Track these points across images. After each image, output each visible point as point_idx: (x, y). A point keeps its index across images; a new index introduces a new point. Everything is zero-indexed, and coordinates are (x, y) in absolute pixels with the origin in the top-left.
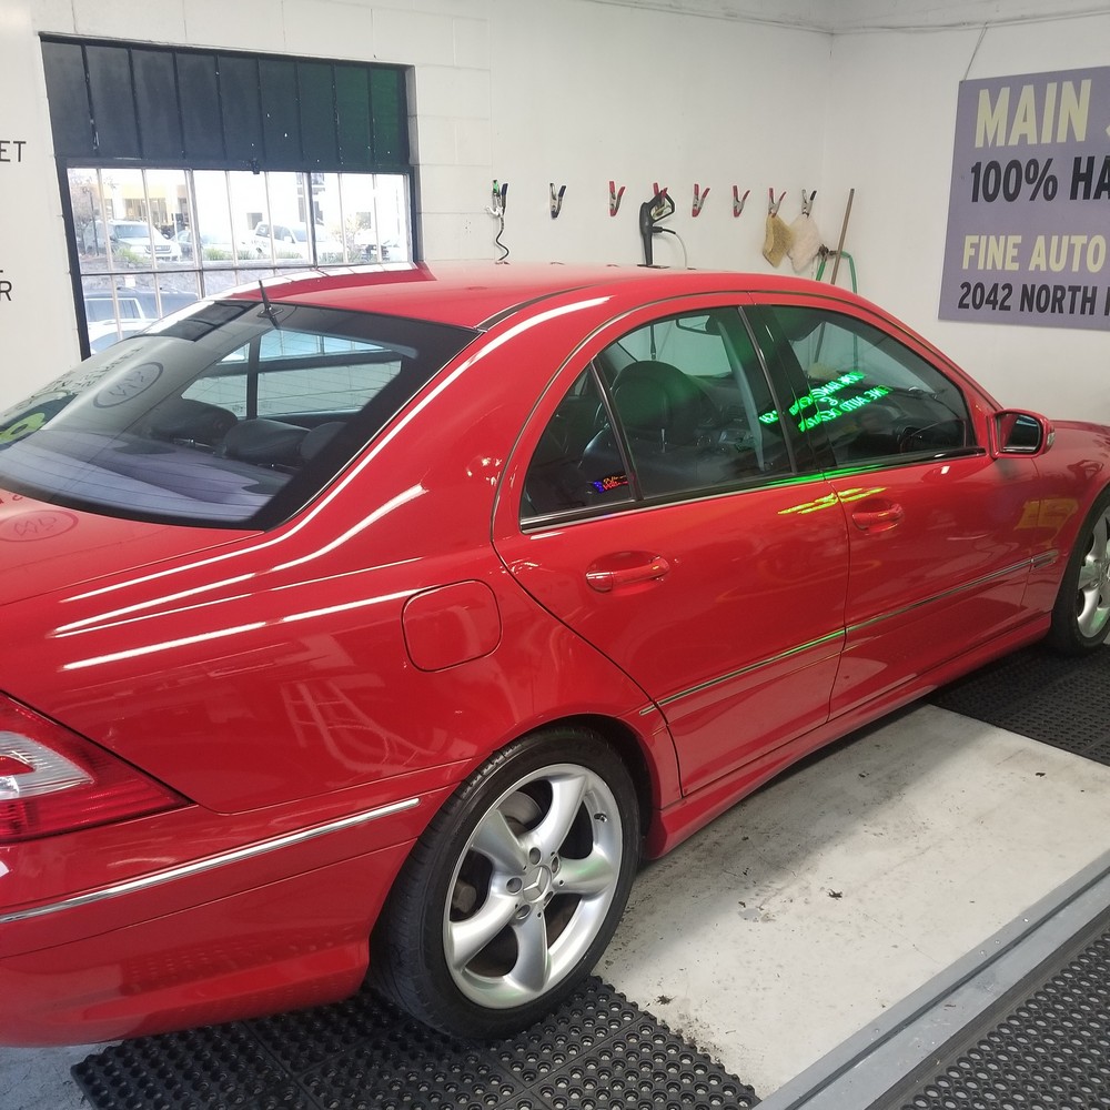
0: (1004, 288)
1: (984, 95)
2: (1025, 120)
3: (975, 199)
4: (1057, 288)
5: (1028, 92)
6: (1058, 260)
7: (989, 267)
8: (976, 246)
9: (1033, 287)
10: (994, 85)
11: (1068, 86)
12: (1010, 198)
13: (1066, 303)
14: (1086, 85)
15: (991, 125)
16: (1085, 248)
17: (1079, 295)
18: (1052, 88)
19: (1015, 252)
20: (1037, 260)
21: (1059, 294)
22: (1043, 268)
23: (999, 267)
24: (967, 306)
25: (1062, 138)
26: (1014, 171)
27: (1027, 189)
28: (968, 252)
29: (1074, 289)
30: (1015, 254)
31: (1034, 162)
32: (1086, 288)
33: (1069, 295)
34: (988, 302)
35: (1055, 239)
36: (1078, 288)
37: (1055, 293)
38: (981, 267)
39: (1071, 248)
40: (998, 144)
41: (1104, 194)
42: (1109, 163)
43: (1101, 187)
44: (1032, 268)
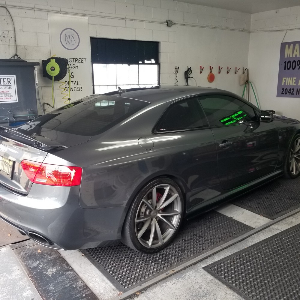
0: (292, 89)
1: (287, 46)
2: (297, 51)
3: (285, 69)
5: (297, 45)
9: (299, 89)
10: (289, 44)
12: (293, 69)
15: (289, 52)
24: (283, 94)
26: (294, 63)
27: (297, 67)
30: (295, 82)
31: (299, 61)
34: (289, 93)
38: (287, 85)
40: (290, 57)
44: (299, 85)
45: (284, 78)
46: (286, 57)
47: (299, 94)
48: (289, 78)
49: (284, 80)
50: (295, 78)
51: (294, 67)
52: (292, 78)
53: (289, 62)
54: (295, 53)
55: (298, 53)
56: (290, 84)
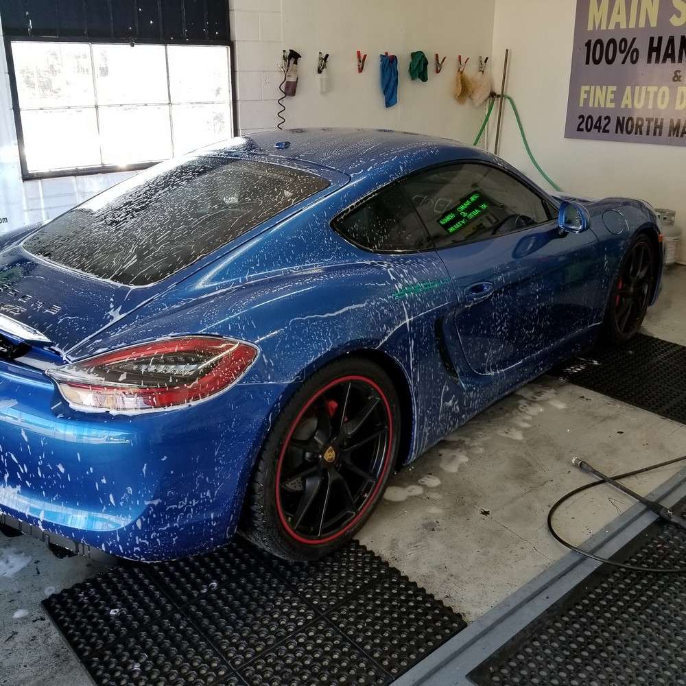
2: (619, 13)
3: (587, 63)
4: (638, 119)
6: (639, 101)
7: (596, 105)
8: (588, 92)
9: (624, 118)
12: (609, 62)
13: (644, 129)
15: (598, 16)
16: (656, 94)
17: (652, 124)
20: (626, 102)
21: (640, 123)
22: (630, 106)
23: (602, 106)
24: (582, 130)
25: (642, 24)
26: (612, 45)
27: (620, 57)
28: (583, 96)
29: (649, 120)
30: (612, 97)
31: (624, 40)
32: (657, 119)
34: (595, 127)
35: (637, 88)
36: (652, 119)
37: (637, 122)
40: (602, 29)
41: (669, 60)
42: (671, 40)
43: (667, 55)
44: (623, 106)
45: (584, 88)
46: (590, 28)
47: (622, 132)
48: (598, 87)
49: (586, 92)
50: (614, 88)
51: (610, 58)
53: (599, 42)
54: (615, 18)
55: (621, 19)
56: (599, 102)
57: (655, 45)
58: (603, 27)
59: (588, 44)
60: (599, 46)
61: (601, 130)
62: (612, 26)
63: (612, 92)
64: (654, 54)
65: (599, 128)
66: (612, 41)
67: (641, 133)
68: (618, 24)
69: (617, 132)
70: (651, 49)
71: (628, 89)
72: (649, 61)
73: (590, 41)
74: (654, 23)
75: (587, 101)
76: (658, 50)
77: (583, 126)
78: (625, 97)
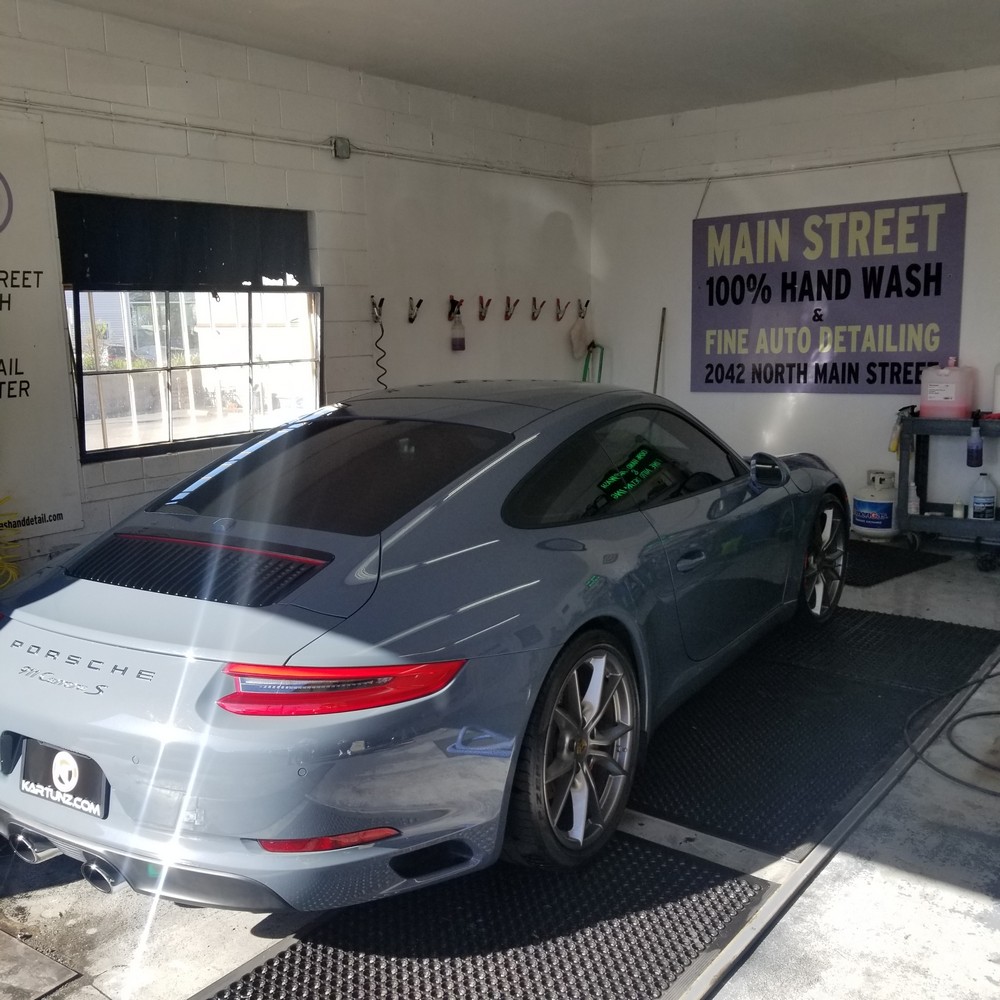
0: (739, 366)
1: (712, 230)
2: (743, 247)
3: (711, 303)
4: (777, 366)
5: (744, 228)
6: (776, 346)
7: (726, 352)
8: (714, 338)
9: (760, 365)
10: (719, 223)
11: (773, 223)
12: (737, 302)
13: (786, 376)
14: (786, 222)
15: (718, 249)
16: (795, 336)
17: (795, 370)
18: (761, 224)
19: (744, 341)
20: (761, 346)
21: (780, 369)
22: (766, 351)
23: (734, 352)
24: (711, 381)
25: (771, 259)
26: (738, 284)
27: (749, 295)
28: (709, 342)
29: (791, 366)
30: (745, 342)
31: (752, 276)
32: (799, 365)
33: (787, 370)
34: (727, 377)
35: (773, 330)
36: (794, 365)
37: (777, 369)
38: (719, 352)
39: (786, 336)
40: (725, 264)
41: (806, 298)
42: (807, 276)
43: (803, 293)
44: (758, 351)
45: (710, 333)
46: (711, 263)
47: (760, 382)
48: (727, 332)
49: (712, 337)
50: (744, 331)
51: (738, 297)
52: (734, 331)
53: (723, 279)
54: (739, 253)
55: (747, 253)
56: (729, 349)
57: (789, 281)
58: (727, 262)
59: (710, 282)
60: (723, 284)
61: (735, 381)
62: (736, 261)
63: (744, 336)
64: (789, 292)
65: (732, 378)
66: (738, 278)
67: (782, 382)
68: (743, 259)
69: (753, 382)
70: (785, 287)
71: (762, 332)
72: (784, 299)
73: (711, 279)
74: (785, 257)
75: (714, 348)
76: (792, 286)
77: (712, 377)
78: (760, 340)
